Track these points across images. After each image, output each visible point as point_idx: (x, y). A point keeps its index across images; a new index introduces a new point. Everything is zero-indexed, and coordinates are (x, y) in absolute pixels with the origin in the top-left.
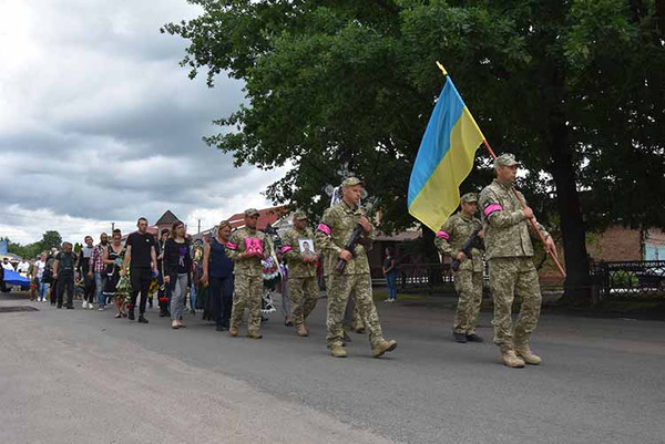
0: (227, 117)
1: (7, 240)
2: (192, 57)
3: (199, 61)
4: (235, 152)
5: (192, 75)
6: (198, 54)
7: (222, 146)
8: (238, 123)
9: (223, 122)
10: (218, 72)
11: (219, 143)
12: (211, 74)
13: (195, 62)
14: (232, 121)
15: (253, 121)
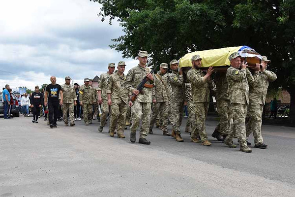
0: (117, 38)
1: (26, 88)
2: (103, 12)
3: (106, 14)
4: (123, 52)
5: (103, 20)
6: (105, 11)
7: (117, 49)
8: (121, 41)
9: (115, 40)
10: (114, 18)
11: (116, 48)
12: (111, 19)
13: (104, 15)
14: (119, 40)
15: (128, 40)
